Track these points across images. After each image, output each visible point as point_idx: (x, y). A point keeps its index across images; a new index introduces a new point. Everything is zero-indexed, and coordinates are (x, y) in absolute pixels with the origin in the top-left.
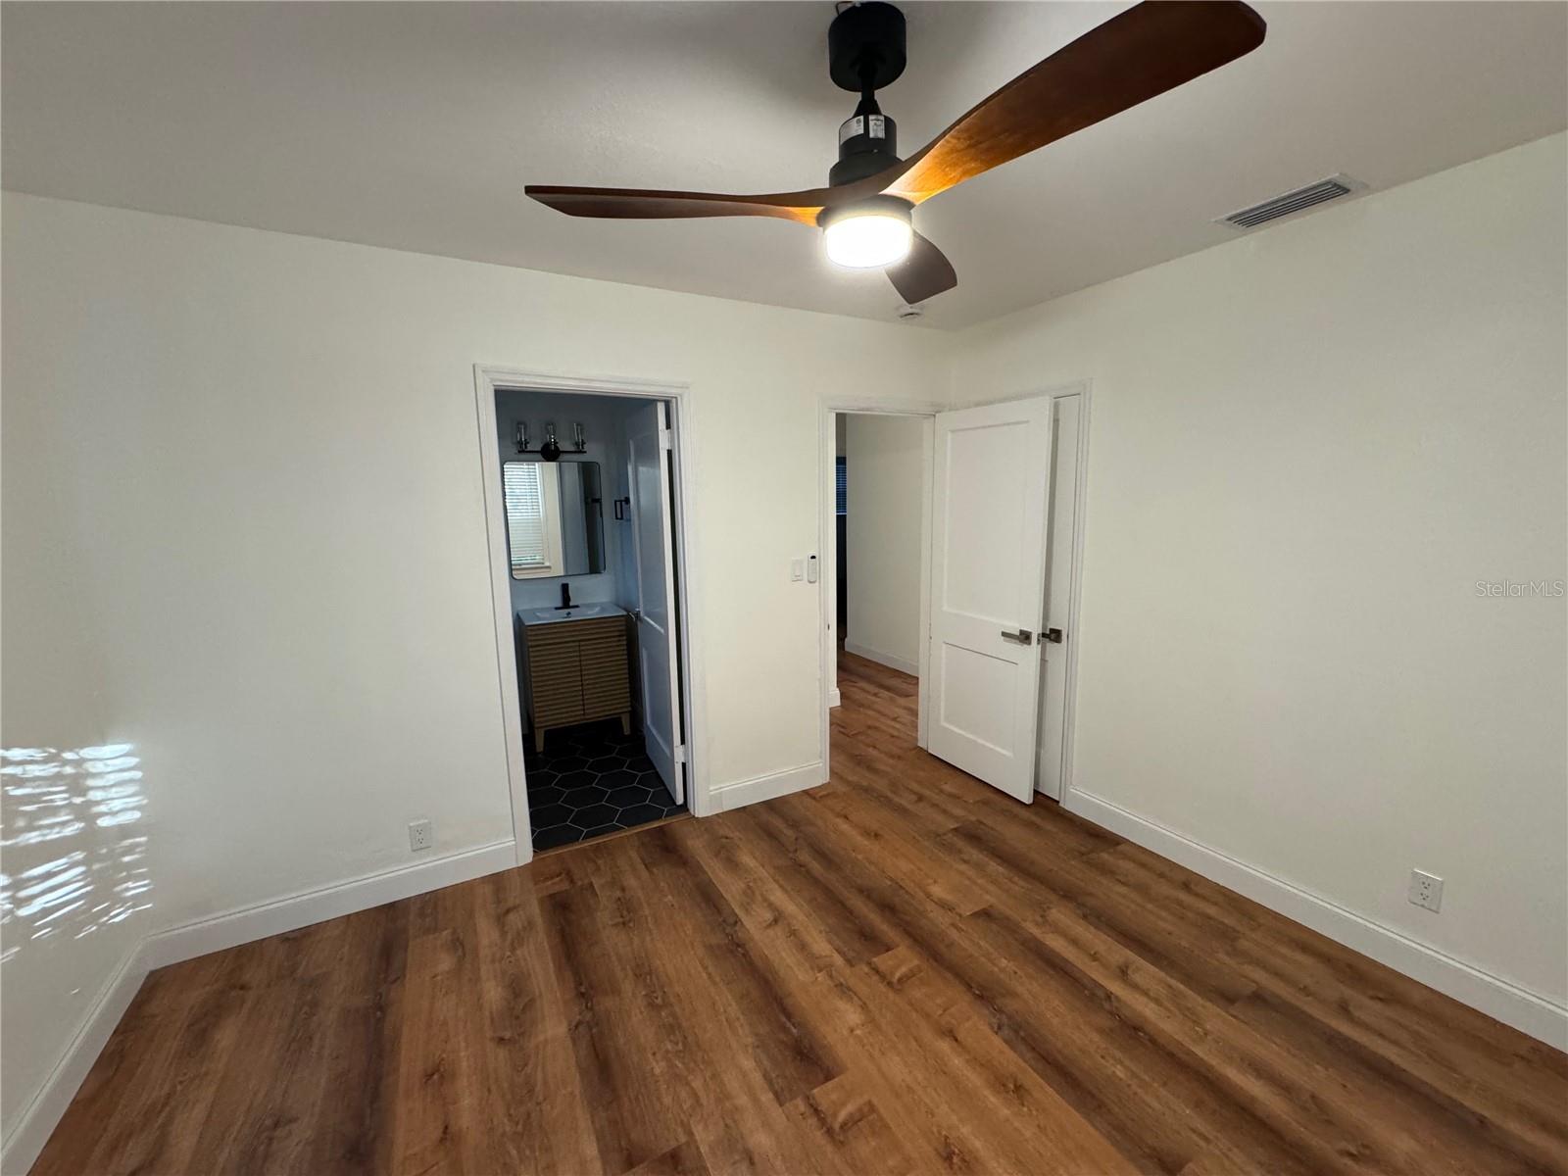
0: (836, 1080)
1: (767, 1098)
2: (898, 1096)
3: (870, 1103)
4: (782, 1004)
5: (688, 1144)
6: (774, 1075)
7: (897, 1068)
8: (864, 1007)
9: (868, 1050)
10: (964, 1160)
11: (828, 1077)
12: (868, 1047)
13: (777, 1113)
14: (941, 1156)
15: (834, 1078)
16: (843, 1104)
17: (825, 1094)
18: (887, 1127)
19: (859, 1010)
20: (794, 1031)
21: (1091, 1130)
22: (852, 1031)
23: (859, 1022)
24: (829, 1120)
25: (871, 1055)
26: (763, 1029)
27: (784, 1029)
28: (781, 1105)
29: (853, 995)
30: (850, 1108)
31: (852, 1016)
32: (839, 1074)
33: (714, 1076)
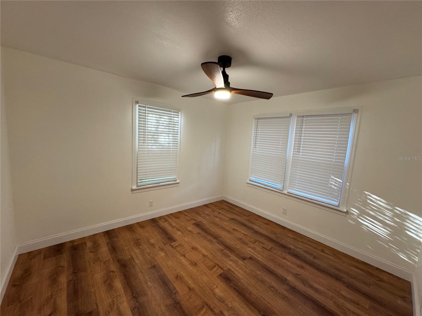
0: (218, 274)
1: (232, 269)
2: (205, 273)
3: (210, 271)
4: (238, 293)
5: (243, 261)
6: (232, 274)
7: (205, 278)
8: (214, 294)
9: (212, 282)
10: (193, 264)
11: (220, 275)
12: (212, 283)
13: (229, 267)
14: (197, 264)
15: (219, 275)
16: (216, 270)
17: (220, 271)
18: (207, 267)
19: (216, 293)
20: (232, 285)
21: (165, 271)
22: (217, 287)
23: (216, 290)
24: (218, 267)
25: (211, 281)
26: (239, 284)
27: (235, 285)
28: (229, 268)
29: (218, 298)
30: (215, 269)
31: (217, 291)
32: (218, 276)
33: (246, 272)
